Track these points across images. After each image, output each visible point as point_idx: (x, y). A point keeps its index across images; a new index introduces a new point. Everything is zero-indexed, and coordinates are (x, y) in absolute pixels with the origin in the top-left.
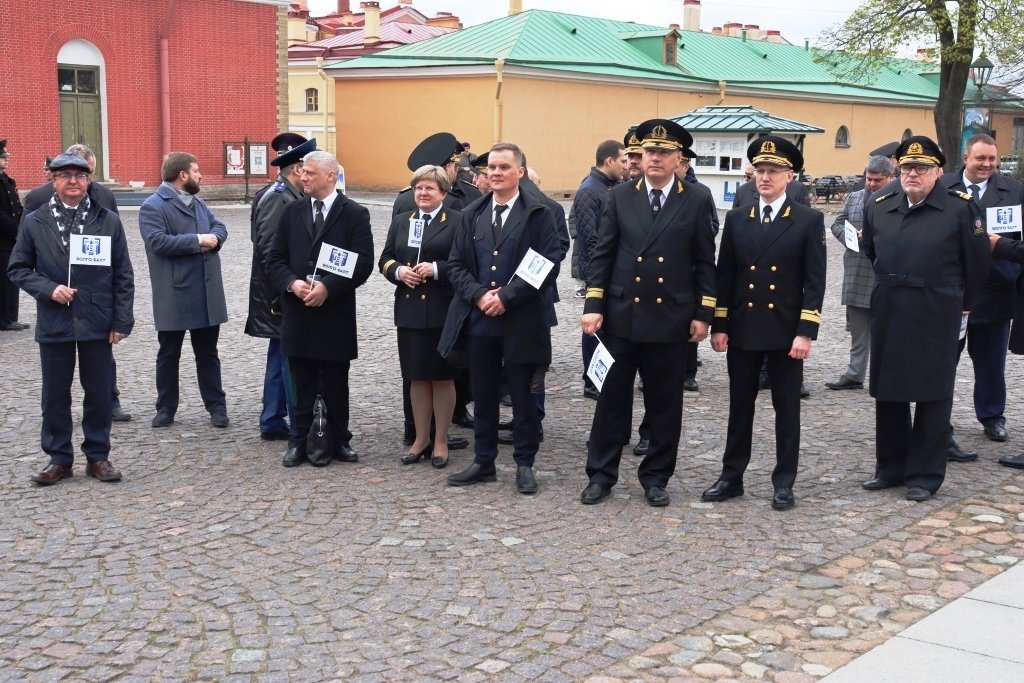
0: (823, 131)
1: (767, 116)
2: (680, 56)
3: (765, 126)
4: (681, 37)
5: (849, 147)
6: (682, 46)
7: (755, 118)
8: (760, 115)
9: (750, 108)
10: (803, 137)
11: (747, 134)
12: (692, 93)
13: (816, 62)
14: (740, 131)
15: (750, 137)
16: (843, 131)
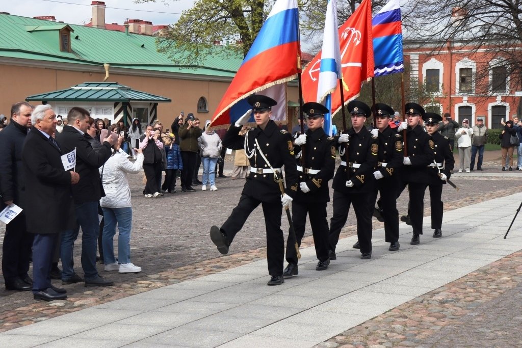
0: (170, 101)
1: (129, 90)
2: (74, 44)
3: (126, 97)
4: (73, 31)
5: (208, 112)
6: (77, 38)
7: (119, 91)
8: (123, 89)
9: (116, 84)
10: (156, 105)
11: (114, 103)
12: (84, 72)
13: (159, 51)
14: (108, 100)
15: (116, 105)
16: (203, 101)
